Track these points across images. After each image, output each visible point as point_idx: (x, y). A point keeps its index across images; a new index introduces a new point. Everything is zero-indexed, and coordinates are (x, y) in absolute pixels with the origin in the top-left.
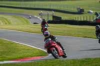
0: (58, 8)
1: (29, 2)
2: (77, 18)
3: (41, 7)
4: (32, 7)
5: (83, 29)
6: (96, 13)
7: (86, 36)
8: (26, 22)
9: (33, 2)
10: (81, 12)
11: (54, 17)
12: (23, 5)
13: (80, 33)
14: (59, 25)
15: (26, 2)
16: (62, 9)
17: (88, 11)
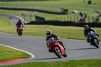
0: (41, 9)
1: (10, 2)
2: (61, 19)
3: (24, 8)
4: (14, 7)
5: (68, 29)
6: (81, 13)
7: (70, 37)
8: (8, 23)
9: (15, 2)
10: (65, 12)
11: (37, 17)
12: (4, 5)
13: (65, 34)
14: (42, 25)
15: (8, 2)
16: (45, 9)
17: (72, 11)
